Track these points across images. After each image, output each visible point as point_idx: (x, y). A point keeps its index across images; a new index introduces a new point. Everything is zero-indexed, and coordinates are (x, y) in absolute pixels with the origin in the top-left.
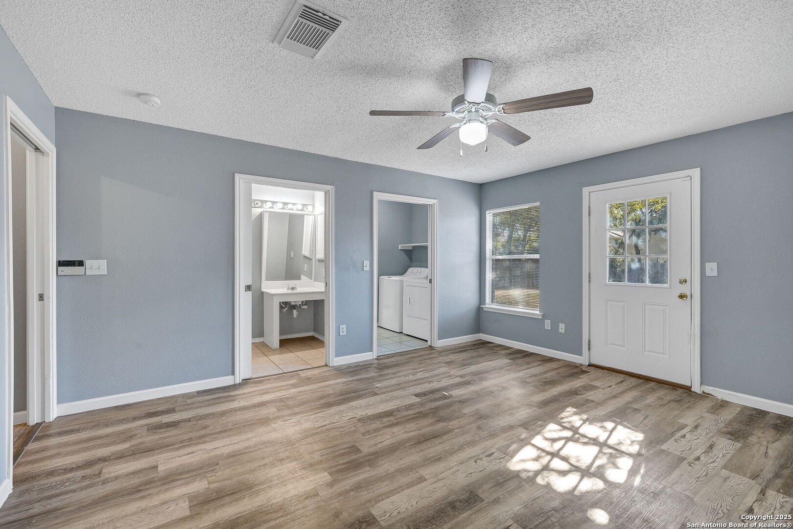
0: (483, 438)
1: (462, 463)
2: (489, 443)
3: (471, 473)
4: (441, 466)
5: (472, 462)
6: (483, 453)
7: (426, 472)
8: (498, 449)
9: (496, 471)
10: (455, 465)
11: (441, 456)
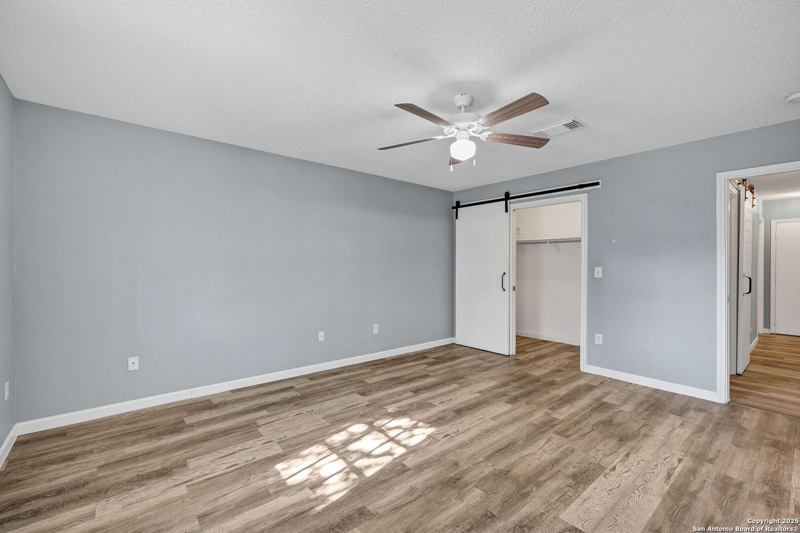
0: (452, 452)
1: (468, 429)
2: (447, 447)
3: (461, 423)
4: (484, 427)
5: (461, 430)
6: (452, 437)
7: (493, 423)
8: (439, 441)
9: (442, 426)
10: (473, 427)
11: (486, 434)
